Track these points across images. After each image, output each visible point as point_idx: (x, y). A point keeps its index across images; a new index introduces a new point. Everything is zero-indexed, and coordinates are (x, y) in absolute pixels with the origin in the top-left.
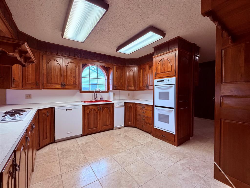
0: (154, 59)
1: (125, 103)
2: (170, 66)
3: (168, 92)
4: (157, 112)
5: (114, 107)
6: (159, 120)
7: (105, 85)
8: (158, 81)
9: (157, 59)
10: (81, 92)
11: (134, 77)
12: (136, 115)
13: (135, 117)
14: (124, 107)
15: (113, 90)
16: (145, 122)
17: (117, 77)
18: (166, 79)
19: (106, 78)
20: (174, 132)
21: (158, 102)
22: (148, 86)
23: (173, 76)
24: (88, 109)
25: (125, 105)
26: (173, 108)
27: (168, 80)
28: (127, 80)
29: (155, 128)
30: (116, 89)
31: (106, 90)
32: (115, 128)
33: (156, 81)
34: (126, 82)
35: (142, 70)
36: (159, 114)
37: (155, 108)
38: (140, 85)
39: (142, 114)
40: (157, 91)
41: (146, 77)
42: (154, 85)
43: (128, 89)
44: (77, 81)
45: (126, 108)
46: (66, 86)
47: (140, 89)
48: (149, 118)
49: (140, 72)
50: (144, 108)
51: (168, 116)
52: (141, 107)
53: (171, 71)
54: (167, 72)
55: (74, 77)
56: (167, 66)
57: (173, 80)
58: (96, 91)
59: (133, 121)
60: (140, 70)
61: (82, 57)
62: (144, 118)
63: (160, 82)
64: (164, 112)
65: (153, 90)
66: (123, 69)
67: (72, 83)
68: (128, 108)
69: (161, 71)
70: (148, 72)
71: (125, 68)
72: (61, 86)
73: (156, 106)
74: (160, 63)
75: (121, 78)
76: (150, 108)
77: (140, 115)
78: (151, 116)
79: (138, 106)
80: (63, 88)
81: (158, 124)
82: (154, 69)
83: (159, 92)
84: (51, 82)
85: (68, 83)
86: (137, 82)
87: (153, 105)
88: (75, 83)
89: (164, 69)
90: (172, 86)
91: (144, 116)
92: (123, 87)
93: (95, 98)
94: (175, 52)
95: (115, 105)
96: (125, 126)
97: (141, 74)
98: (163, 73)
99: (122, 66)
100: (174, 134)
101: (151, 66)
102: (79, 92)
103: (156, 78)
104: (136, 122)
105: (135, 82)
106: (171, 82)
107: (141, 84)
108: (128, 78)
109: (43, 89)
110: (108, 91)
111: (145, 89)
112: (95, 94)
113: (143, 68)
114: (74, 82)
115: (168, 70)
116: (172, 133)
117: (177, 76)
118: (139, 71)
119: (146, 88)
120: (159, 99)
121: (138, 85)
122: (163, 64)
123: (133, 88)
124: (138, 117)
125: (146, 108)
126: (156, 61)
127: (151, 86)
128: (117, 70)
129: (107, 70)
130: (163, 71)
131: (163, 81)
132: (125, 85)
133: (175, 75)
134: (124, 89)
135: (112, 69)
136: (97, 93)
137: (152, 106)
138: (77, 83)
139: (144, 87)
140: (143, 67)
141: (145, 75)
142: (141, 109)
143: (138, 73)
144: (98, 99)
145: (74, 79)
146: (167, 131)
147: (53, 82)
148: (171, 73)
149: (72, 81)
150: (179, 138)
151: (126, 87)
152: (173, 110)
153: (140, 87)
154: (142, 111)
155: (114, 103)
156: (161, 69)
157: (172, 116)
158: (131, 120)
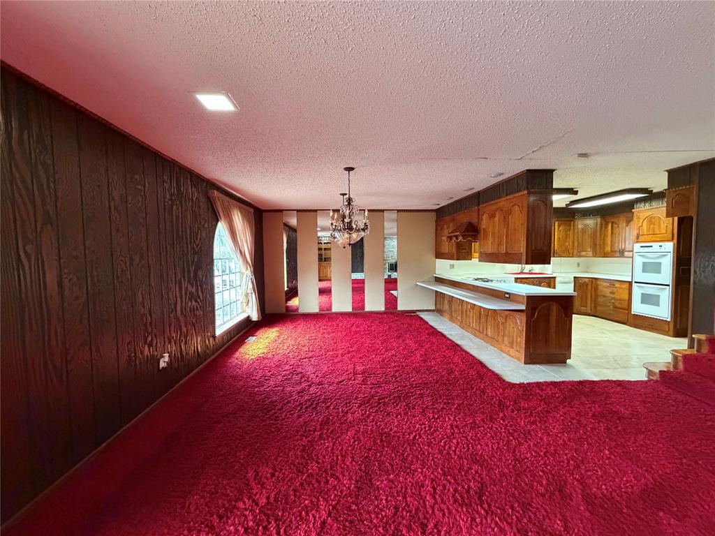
0: (635, 214)
1: (575, 278)
2: (663, 226)
3: (660, 263)
4: (637, 292)
5: (557, 282)
6: (642, 303)
8: (641, 247)
9: (641, 214)
11: (593, 237)
12: (596, 296)
13: (593, 299)
14: (573, 284)
16: (615, 307)
17: (559, 238)
18: (656, 246)
20: (668, 318)
21: (640, 276)
22: (622, 252)
23: (668, 241)
25: (574, 281)
26: (668, 285)
27: (661, 246)
28: (578, 241)
29: (634, 314)
30: (557, 256)
33: (637, 247)
34: (576, 244)
35: (610, 225)
37: (634, 285)
38: (606, 250)
39: (608, 294)
40: (639, 261)
41: (618, 237)
42: (635, 251)
43: (579, 256)
45: (577, 286)
47: (605, 255)
48: (623, 300)
49: (606, 228)
50: (614, 285)
52: (608, 284)
53: (666, 233)
54: (658, 234)
56: (660, 226)
57: (669, 246)
59: (589, 305)
60: (607, 224)
62: (613, 301)
63: (646, 248)
64: (651, 290)
65: (632, 258)
66: (570, 225)
68: (580, 286)
69: (647, 233)
70: (624, 228)
71: (574, 223)
73: (636, 282)
74: (645, 221)
75: (566, 238)
76: (626, 286)
77: (604, 296)
78: (626, 297)
79: (599, 282)
81: (638, 308)
82: (635, 227)
83: (644, 263)
86: (598, 243)
87: (631, 281)
89: (653, 229)
90: (665, 255)
91: (614, 298)
92: (570, 253)
93: (522, 269)
95: (557, 280)
97: (607, 231)
98: (652, 236)
99: (568, 221)
100: (669, 320)
101: (629, 219)
103: (637, 242)
104: (595, 307)
105: (595, 245)
106: (665, 248)
107: (608, 249)
108: (580, 238)
111: (616, 255)
113: (613, 223)
115: (660, 231)
116: (664, 319)
117: (675, 241)
118: (603, 226)
119: (618, 254)
121: (600, 249)
122: (650, 223)
123: (591, 254)
124: (601, 300)
125: (617, 285)
126: (639, 217)
127: (629, 251)
128: (559, 227)
130: (651, 232)
131: (651, 246)
132: (573, 249)
133: (673, 239)
134: (571, 255)
137: (630, 283)
139: (613, 253)
140: (613, 220)
141: (616, 234)
142: (607, 287)
143: (601, 229)
146: (655, 317)
148: (665, 236)
150: (678, 327)
151: (575, 253)
152: (668, 287)
153: (604, 253)
154: (610, 290)
155: (555, 277)
156: (648, 229)
157: (666, 296)
158: (586, 303)
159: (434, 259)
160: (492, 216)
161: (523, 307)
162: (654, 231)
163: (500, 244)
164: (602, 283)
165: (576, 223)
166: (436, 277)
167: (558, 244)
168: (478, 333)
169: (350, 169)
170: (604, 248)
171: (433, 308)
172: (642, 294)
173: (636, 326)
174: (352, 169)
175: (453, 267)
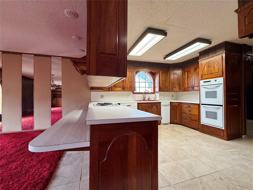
0: (200, 63)
1: (170, 102)
2: (216, 67)
3: (216, 92)
4: (203, 109)
5: (161, 106)
6: (206, 117)
7: (151, 87)
8: (204, 82)
9: (203, 62)
10: (134, 93)
11: (179, 80)
12: (181, 113)
13: (180, 115)
14: (170, 106)
15: (159, 91)
16: (191, 120)
17: (162, 80)
18: (212, 80)
19: (153, 82)
20: (223, 128)
21: (204, 100)
22: (193, 87)
23: (220, 77)
24: (141, 106)
25: (170, 104)
26: (222, 106)
27: (216, 81)
28: (172, 82)
29: (202, 124)
30: (161, 90)
31: (153, 92)
32: (162, 123)
33: (202, 82)
34: (171, 84)
35: (186, 73)
36: (206, 112)
37: (202, 106)
38: (185, 86)
39: (188, 112)
40: (203, 91)
41: (191, 79)
42: (200, 85)
43: (172, 91)
44: (132, 85)
45: (172, 107)
46: (125, 89)
47: (185, 90)
48: (196, 115)
49: (185, 74)
50: (190, 106)
51: (216, 113)
52: (187, 106)
53: (218, 72)
54: (214, 73)
55: (131, 82)
56: (214, 68)
57: (221, 80)
58: (145, 93)
60: (185, 72)
61: (136, 66)
62: (190, 116)
63: (207, 83)
64: (211, 109)
65: (199, 90)
66: (167, 73)
67: (129, 86)
68: (173, 107)
69: (207, 73)
70: (193, 74)
71: (169, 72)
72: (122, 89)
73: (202, 104)
74: (206, 66)
75: (166, 80)
76: (197, 106)
77: (185, 113)
78: (197, 114)
79: (183, 105)
80: (123, 90)
81: (205, 121)
82: (200, 71)
83: (206, 92)
84: (116, 86)
85: (126, 87)
86: (181, 83)
87: (199, 103)
88: (131, 87)
89: (210, 71)
90: (220, 86)
91: (190, 114)
92: (168, 89)
93: (144, 98)
94: (222, 55)
95: (162, 104)
96: (170, 123)
97: (185, 76)
98: (210, 74)
99: (166, 71)
100: (223, 129)
101: (196, 68)
102: (132, 93)
103: (202, 80)
104: (181, 120)
105: (180, 84)
106: (218, 82)
107: (186, 86)
108: (172, 81)
109: (112, 91)
110: (154, 92)
111: (190, 89)
112: (145, 95)
114: (130, 85)
115: (215, 71)
116: (221, 128)
117: (224, 76)
118: (183, 74)
120: (206, 97)
121: (182, 86)
122: (209, 66)
123: (178, 89)
124: (184, 115)
125: (192, 106)
126: (202, 64)
127: (197, 86)
128: (162, 74)
129: (153, 75)
130: (210, 72)
131: (210, 81)
132: (170, 87)
133: (223, 75)
134: (168, 90)
135: (158, 73)
136: (146, 94)
137: (199, 105)
138: (132, 86)
139: (189, 88)
140: (188, 70)
141: (189, 77)
142: (186, 108)
143: (182, 75)
144: (147, 99)
145: (130, 83)
146: (215, 127)
147: (117, 86)
148: (218, 74)
149: (129, 85)
150: (229, 133)
151: (171, 89)
152: (222, 107)
153: (184, 89)
154: (188, 109)
155: (160, 102)
156: (208, 71)
157: (221, 113)
158: (177, 117)
162: (211, 71)
164: (184, 105)
165: (170, 72)
167: (162, 84)
170: (184, 85)
172: (206, 111)
175: (103, 97)
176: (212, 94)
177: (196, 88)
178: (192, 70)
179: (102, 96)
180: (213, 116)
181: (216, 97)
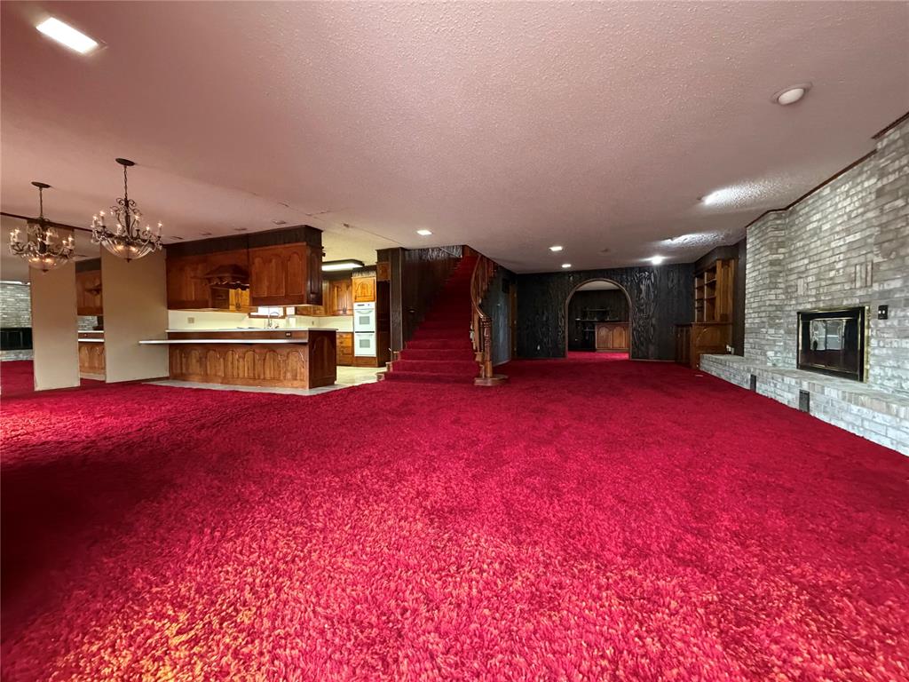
0: (353, 279)
2: (369, 290)
3: (369, 317)
4: (357, 338)
6: (360, 347)
8: (358, 305)
9: (357, 279)
10: (251, 316)
16: (344, 354)
18: (366, 304)
21: (359, 328)
22: (345, 311)
23: (372, 301)
27: (369, 305)
29: (356, 357)
31: (282, 315)
33: (355, 305)
35: (335, 288)
37: (355, 334)
39: (339, 344)
40: (357, 316)
41: (342, 299)
42: (354, 309)
43: (315, 315)
47: (334, 314)
48: (349, 347)
49: (333, 290)
51: (369, 341)
53: (371, 296)
54: (367, 296)
56: (367, 290)
57: (373, 305)
58: (271, 316)
63: (360, 306)
64: (365, 337)
65: (353, 315)
69: (361, 295)
70: (345, 292)
72: (237, 308)
73: (356, 332)
76: (350, 336)
78: (351, 345)
81: (359, 351)
82: (353, 290)
83: (360, 317)
85: (242, 305)
87: (353, 331)
89: (364, 293)
90: (372, 311)
91: (344, 347)
94: (373, 278)
97: (334, 293)
98: (363, 297)
100: (375, 356)
101: (349, 285)
102: (248, 317)
103: (355, 302)
107: (335, 308)
110: (285, 316)
113: (337, 287)
115: (367, 294)
116: (373, 356)
117: (376, 301)
118: (331, 290)
119: (341, 312)
120: (360, 323)
121: (330, 306)
122: (362, 287)
123: (323, 312)
125: (344, 336)
126: (356, 282)
127: (349, 310)
130: (363, 295)
131: (364, 305)
133: (374, 300)
136: (272, 319)
137: (352, 333)
139: (339, 312)
140: (337, 285)
141: (340, 296)
143: (330, 292)
146: (368, 356)
148: (370, 298)
150: (380, 360)
152: (374, 333)
153: (333, 312)
154: (339, 341)
156: (361, 293)
157: (373, 339)
159: (165, 308)
160: (267, 261)
161: (306, 341)
163: (278, 288)
166: (169, 333)
168: (251, 381)
169: (126, 163)
170: (333, 307)
171: (167, 375)
172: (360, 340)
173: (358, 365)
174: (132, 164)
175: (193, 322)
176: (365, 320)
177: (348, 312)
178: (344, 286)
179: (191, 320)
180: (365, 344)
181: (368, 323)
